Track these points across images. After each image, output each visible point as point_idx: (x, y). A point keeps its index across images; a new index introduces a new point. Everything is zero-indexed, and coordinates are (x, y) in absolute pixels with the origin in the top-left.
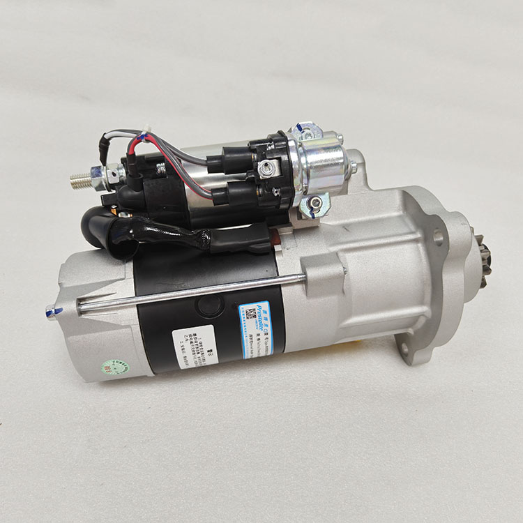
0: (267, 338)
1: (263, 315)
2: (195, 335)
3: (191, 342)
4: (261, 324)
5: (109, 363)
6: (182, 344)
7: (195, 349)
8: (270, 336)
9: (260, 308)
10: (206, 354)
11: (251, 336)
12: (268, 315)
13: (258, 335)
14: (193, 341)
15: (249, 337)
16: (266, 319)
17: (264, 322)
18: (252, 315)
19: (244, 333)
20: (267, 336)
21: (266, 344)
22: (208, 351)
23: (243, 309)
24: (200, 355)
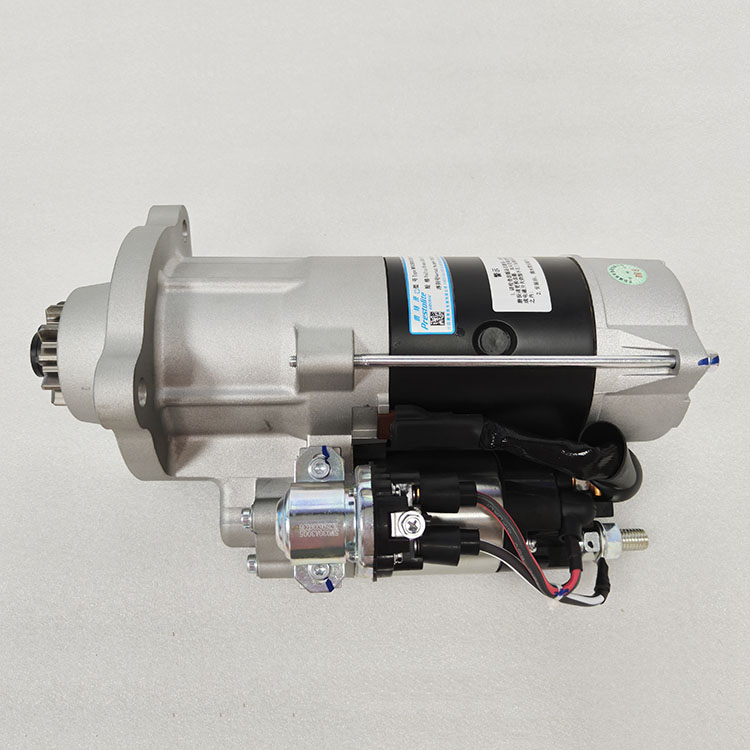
0: (415, 280)
1: (420, 314)
2: (519, 301)
3: (524, 291)
4: (424, 302)
5: (636, 281)
6: (538, 291)
7: (519, 281)
8: (410, 284)
9: (424, 325)
10: (502, 273)
11: (438, 287)
12: (412, 313)
13: (427, 287)
14: (522, 294)
15: (442, 285)
16: (416, 308)
17: (420, 304)
18: (437, 318)
19: (449, 292)
20: (415, 283)
21: (415, 273)
22: (499, 275)
23: (448, 328)
24: (512, 272)
